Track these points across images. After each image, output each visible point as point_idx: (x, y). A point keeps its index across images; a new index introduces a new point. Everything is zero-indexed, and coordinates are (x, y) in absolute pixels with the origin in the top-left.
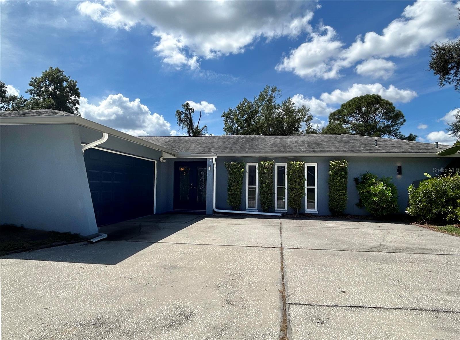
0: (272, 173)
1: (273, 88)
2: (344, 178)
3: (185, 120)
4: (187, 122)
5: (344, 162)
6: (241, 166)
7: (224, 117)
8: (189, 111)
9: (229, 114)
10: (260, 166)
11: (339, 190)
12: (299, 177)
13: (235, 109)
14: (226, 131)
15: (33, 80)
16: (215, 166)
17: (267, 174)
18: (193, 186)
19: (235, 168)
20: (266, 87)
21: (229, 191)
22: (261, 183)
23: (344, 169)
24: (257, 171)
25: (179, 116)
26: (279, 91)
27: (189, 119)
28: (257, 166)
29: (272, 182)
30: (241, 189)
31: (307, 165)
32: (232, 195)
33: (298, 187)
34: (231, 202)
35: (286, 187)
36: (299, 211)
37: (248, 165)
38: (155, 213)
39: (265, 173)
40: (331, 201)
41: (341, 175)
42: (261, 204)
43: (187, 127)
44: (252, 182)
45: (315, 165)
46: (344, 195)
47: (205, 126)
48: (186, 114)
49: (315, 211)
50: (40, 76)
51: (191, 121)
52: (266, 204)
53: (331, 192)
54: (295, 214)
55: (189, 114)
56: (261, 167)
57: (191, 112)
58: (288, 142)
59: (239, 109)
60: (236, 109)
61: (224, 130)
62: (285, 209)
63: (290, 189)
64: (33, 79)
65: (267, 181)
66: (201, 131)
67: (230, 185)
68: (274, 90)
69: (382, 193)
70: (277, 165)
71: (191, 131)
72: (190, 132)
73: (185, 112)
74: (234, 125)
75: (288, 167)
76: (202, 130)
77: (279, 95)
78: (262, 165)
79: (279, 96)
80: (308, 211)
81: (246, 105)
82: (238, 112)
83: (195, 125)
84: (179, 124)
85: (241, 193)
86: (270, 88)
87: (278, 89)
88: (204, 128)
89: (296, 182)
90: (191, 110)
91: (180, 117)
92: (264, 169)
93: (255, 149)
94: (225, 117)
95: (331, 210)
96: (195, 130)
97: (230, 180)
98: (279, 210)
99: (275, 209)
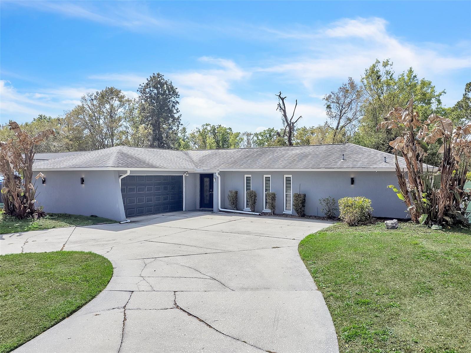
16: (219, 178)
28: (251, 177)
31: (285, 176)
37: (246, 176)
38: (184, 210)
45: (291, 176)
49: (290, 212)
70: (265, 176)
80: (285, 211)
98: (266, 210)
99: (263, 210)
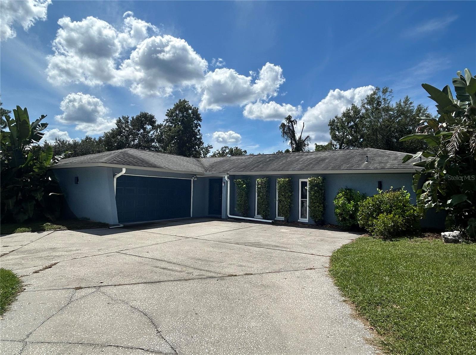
0: (265, 188)
2: (318, 192)
3: (288, 132)
4: (290, 134)
5: (319, 179)
6: (244, 182)
11: (315, 203)
12: (285, 191)
15: (168, 112)
16: (228, 182)
17: (262, 189)
19: (240, 184)
21: (236, 202)
23: (318, 185)
27: (291, 130)
29: (265, 195)
32: (239, 204)
33: (284, 199)
34: (238, 210)
38: (191, 216)
41: (315, 190)
43: (290, 139)
45: (307, 180)
49: (306, 220)
50: (172, 107)
51: (293, 132)
52: (261, 213)
54: (285, 221)
55: (291, 126)
59: (345, 116)
62: (283, 218)
64: (168, 110)
66: (304, 141)
68: (385, 91)
72: (293, 143)
73: (288, 125)
82: (344, 119)
84: (284, 137)
88: (307, 138)
89: (282, 195)
90: (293, 123)
91: (284, 130)
92: (259, 184)
96: (298, 141)
98: (278, 218)
99: (276, 217)
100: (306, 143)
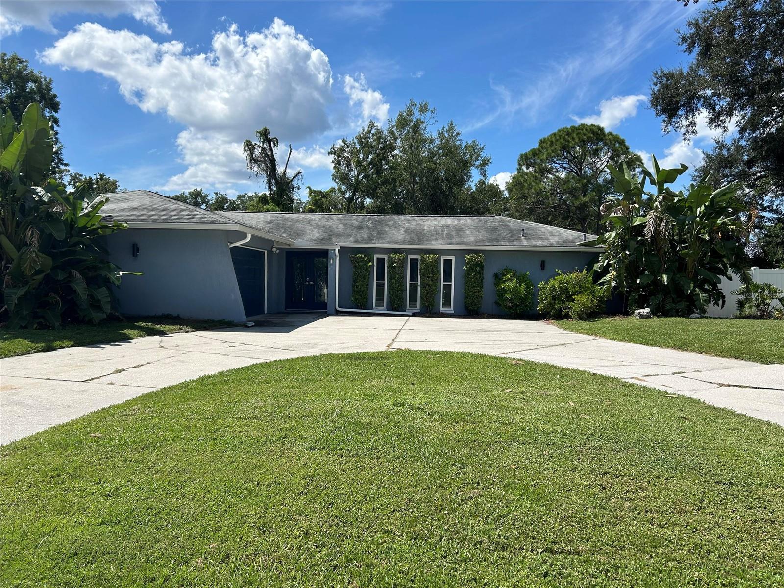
0: (402, 267)
1: (423, 105)
2: (479, 273)
3: (262, 159)
4: (266, 165)
5: (480, 256)
6: (368, 258)
7: (333, 156)
8: (270, 145)
9: (342, 150)
10: (390, 259)
11: (474, 287)
12: (433, 271)
13: (353, 140)
14: (337, 181)
16: (338, 258)
17: (397, 268)
18: (309, 282)
19: (361, 261)
20: (410, 102)
21: (354, 287)
22: (390, 278)
23: (480, 265)
24: (386, 265)
25: (249, 152)
26: (432, 111)
27: (269, 158)
28: (386, 259)
29: (403, 277)
30: (368, 285)
31: (443, 258)
32: (357, 292)
33: (431, 283)
34: (356, 299)
35: (419, 283)
36: (431, 310)
37: (376, 256)
38: (265, 312)
39: (395, 267)
40: (466, 298)
41: (476, 270)
42: (391, 302)
43: (266, 173)
44: (380, 277)
45: (453, 258)
46: (479, 291)
47: (299, 173)
48: (264, 149)
49: (451, 310)
51: (273, 161)
52: (396, 302)
53: (465, 290)
54: (428, 312)
55: (268, 149)
56: (391, 261)
57: (272, 145)
58: (426, 228)
59: (360, 143)
60: (356, 141)
61: (333, 179)
62: (418, 309)
63: (423, 286)
65: (397, 276)
66: (292, 181)
67: (355, 281)
68: (424, 109)
69: (515, 290)
70: (410, 257)
71: (273, 181)
72: (272, 183)
73: (261, 145)
74: (352, 170)
75: (421, 260)
76: (294, 178)
77: (432, 119)
78: (392, 258)
79: (433, 121)
80: (443, 310)
81: (373, 135)
82: (358, 146)
83: (280, 170)
84: (251, 168)
85: (367, 290)
86: (416, 105)
87: (430, 108)
88: (297, 175)
89: (428, 277)
90: (272, 143)
91: (252, 154)
92: (394, 262)
93: (384, 238)
94: (335, 154)
95: (466, 308)
96: (281, 178)
97: (355, 274)
98: (410, 309)
99: (406, 308)
100: (295, 185)
